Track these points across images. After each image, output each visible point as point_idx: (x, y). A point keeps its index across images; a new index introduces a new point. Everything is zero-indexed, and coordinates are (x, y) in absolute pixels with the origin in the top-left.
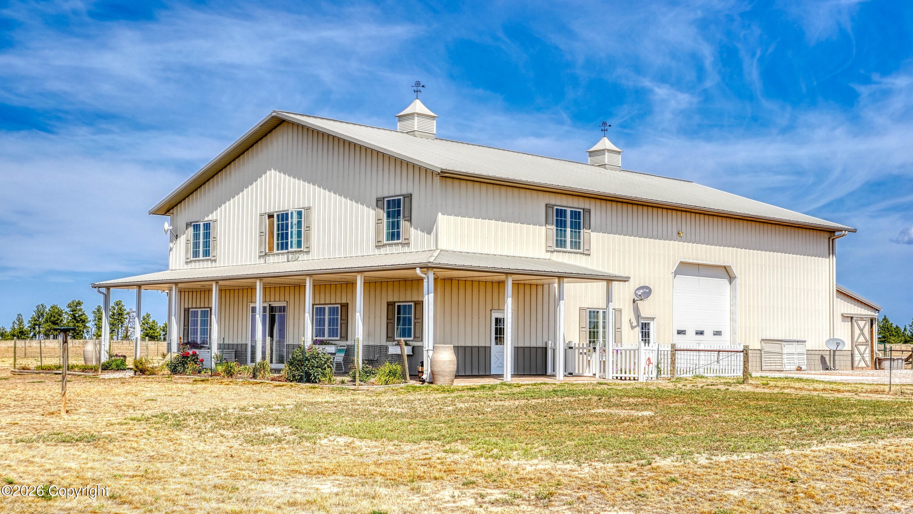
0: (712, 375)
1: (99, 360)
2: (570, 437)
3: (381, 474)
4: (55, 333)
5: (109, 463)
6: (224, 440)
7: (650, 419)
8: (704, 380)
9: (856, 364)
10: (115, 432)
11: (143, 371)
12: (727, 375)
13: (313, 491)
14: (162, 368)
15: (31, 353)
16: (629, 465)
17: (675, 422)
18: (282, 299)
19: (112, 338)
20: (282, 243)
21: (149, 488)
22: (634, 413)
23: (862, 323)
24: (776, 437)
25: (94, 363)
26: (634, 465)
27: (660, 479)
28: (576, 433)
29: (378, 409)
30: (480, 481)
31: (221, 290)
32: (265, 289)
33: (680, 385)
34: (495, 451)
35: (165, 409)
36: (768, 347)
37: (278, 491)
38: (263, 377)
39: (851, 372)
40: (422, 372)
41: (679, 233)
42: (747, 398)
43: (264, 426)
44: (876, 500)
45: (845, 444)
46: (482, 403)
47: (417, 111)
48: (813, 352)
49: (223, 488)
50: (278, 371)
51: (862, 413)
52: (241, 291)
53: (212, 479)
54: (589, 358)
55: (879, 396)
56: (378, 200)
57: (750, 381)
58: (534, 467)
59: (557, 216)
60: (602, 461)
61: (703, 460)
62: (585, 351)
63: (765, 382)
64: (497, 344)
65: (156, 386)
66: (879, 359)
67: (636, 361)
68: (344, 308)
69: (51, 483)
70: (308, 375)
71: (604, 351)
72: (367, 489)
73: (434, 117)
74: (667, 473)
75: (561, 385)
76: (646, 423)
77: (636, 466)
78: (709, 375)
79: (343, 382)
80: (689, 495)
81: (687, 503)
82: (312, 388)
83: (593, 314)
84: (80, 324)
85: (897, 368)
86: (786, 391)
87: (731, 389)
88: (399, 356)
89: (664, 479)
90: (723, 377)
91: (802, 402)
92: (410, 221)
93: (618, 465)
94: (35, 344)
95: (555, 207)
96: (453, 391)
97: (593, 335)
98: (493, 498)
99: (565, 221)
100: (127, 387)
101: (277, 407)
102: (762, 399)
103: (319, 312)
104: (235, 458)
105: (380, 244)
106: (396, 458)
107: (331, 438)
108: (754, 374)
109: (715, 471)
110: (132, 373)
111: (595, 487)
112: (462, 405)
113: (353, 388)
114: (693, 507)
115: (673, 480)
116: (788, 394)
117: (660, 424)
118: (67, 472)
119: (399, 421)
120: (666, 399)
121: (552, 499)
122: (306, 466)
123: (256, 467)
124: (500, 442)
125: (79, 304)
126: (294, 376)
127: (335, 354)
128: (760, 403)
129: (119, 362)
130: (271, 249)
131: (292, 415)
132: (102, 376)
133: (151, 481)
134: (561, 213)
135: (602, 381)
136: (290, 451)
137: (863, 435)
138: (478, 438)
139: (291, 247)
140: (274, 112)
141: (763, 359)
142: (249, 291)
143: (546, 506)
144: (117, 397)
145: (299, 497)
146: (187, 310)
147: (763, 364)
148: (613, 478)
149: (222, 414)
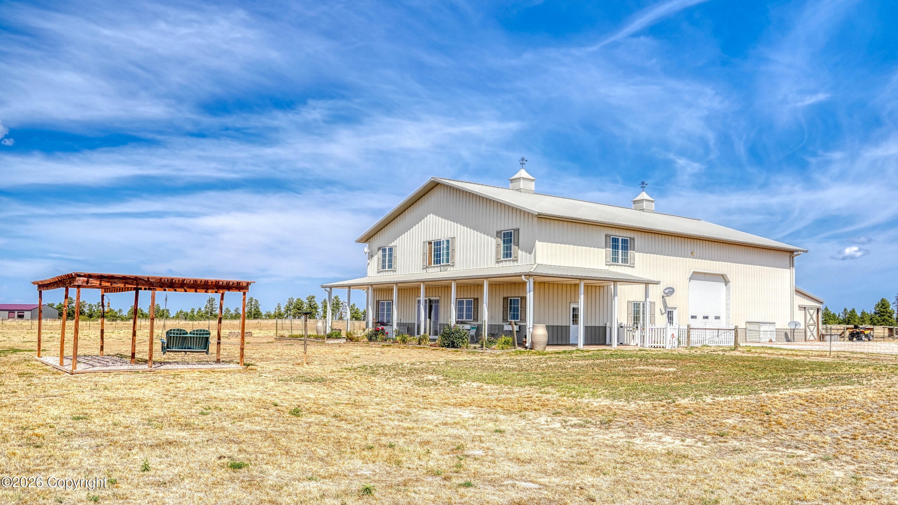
0: (714, 345)
1: (325, 332)
2: (622, 384)
3: (500, 406)
4: (300, 315)
5: (333, 395)
6: (402, 383)
7: (674, 373)
8: (709, 348)
9: (808, 338)
10: (336, 377)
11: (351, 339)
12: (723, 345)
13: (457, 416)
14: (363, 338)
15: (286, 327)
16: (660, 403)
17: (691, 375)
18: (437, 295)
19: (332, 319)
20: (437, 260)
21: (357, 411)
22: (663, 369)
23: (812, 311)
24: (756, 385)
25: (322, 334)
26: (664, 403)
27: (681, 412)
28: (625, 382)
29: (498, 365)
30: (564, 412)
31: (399, 290)
32: (426, 288)
33: (693, 351)
34: (573, 393)
35: (366, 363)
36: (750, 327)
37: (435, 415)
38: (425, 344)
39: (804, 343)
40: (526, 342)
41: (692, 253)
42: (737, 360)
43: (426, 375)
44: (822, 426)
45: (801, 390)
46: (564, 362)
47: (522, 176)
48: (780, 330)
49: (402, 413)
50: (434, 340)
51: (812, 370)
52: (411, 290)
53: (395, 407)
54: (634, 334)
55: (823, 359)
56: (497, 233)
57: (739, 349)
58: (599, 404)
59: (613, 242)
60: (643, 400)
61: (709, 400)
62: (631, 329)
63: (748, 349)
64: (573, 324)
65: (359, 349)
66: (823, 335)
67: (665, 336)
68: (475, 301)
69: (299, 406)
70: (453, 343)
71: (644, 329)
72: (492, 415)
73: (533, 180)
74: (686, 408)
75: (616, 351)
76: (671, 375)
77: (665, 403)
78: (712, 345)
79: (475, 348)
80: (700, 422)
81: (699, 428)
82: (455, 351)
83: (636, 305)
84: (313, 310)
85: (835, 341)
86: (763, 355)
87: (727, 354)
88: (511, 331)
89: (683, 412)
90: (721, 347)
91: (773, 363)
92: (518, 245)
93: (653, 402)
94: (288, 322)
95: (612, 237)
96: (545, 354)
97: (636, 319)
98: (573, 423)
99: (618, 245)
100: (342, 349)
101: (434, 363)
102: (747, 360)
103: (460, 303)
104: (409, 394)
105: (498, 260)
106: (510, 396)
107: (469, 383)
108: (741, 345)
109: (717, 407)
110: (345, 341)
111: (639, 416)
112: (551, 363)
113: (482, 351)
114: (703, 430)
115: (690, 413)
116: (764, 357)
117: (681, 377)
118: (308, 400)
119: (511, 373)
120: (684, 360)
121: (611, 424)
122: (453, 401)
123: (422, 400)
124: (577, 387)
125: (313, 297)
126: (444, 344)
127: (470, 330)
128: (746, 363)
129: (337, 333)
130: (430, 263)
131: (444, 368)
132: (327, 342)
133: (358, 407)
134: (615, 240)
135: (642, 348)
136: (443, 391)
137: (813, 384)
138: (562, 384)
139: (443, 262)
140: (433, 178)
141: (747, 335)
142: (416, 289)
143: (607, 429)
144: (336, 355)
145: (449, 420)
146: (378, 302)
147: (747, 338)
148: (651, 411)
149: (400, 367)
